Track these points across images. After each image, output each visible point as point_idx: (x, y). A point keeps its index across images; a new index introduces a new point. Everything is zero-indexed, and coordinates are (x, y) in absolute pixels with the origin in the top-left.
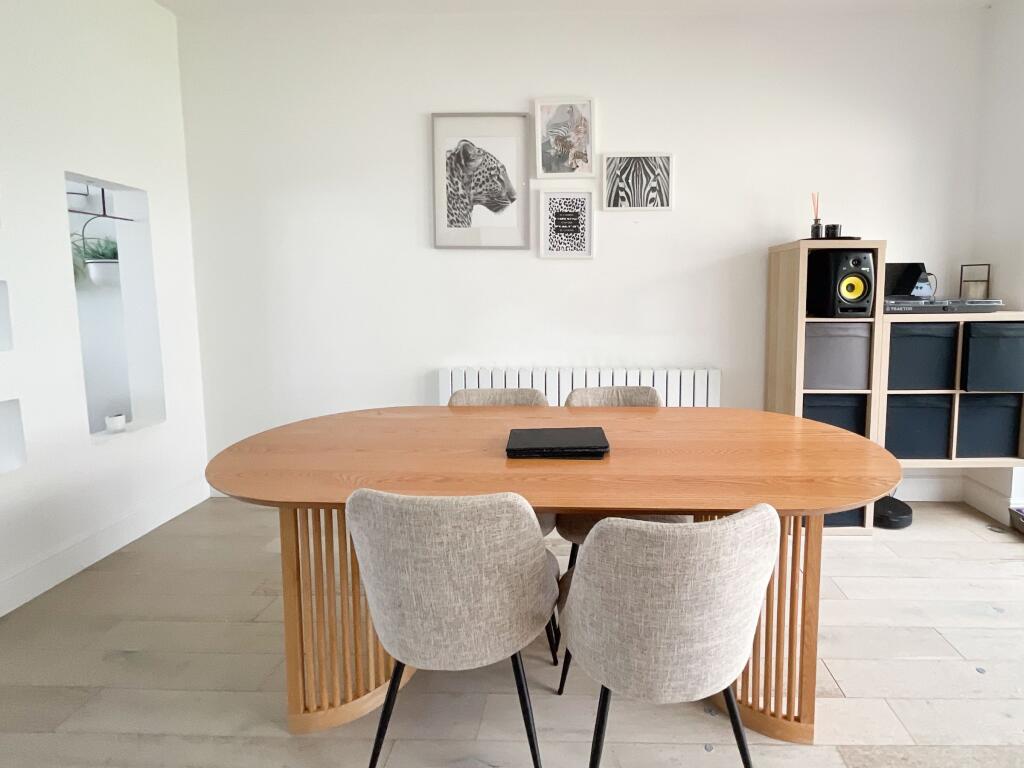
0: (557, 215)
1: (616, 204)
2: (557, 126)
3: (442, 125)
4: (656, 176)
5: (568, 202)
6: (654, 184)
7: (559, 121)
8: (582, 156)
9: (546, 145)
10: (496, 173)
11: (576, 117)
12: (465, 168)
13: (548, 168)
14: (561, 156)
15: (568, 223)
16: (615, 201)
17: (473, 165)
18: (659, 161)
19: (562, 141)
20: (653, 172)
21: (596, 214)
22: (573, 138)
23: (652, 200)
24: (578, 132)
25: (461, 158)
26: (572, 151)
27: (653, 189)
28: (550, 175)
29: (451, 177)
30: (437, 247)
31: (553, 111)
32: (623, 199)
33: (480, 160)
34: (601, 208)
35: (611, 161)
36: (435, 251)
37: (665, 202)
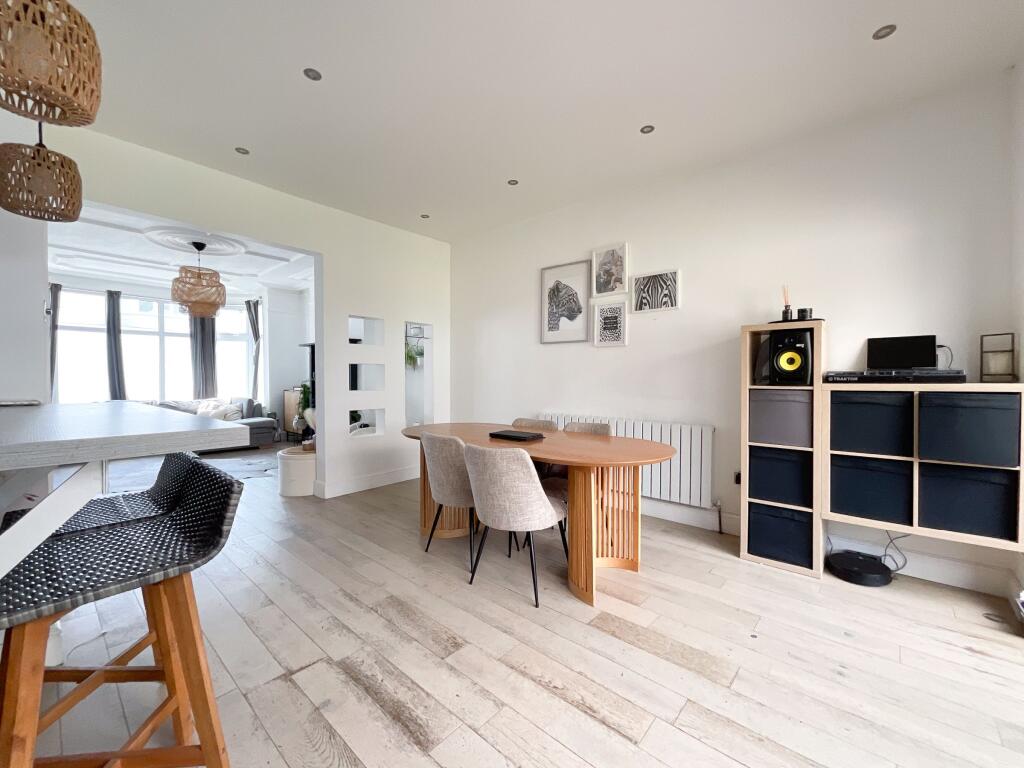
0: (605, 319)
1: (641, 309)
2: (605, 264)
3: (547, 274)
4: (667, 286)
5: (612, 310)
6: (666, 292)
7: (606, 260)
8: (619, 280)
9: (598, 276)
10: (573, 297)
11: (616, 257)
12: (557, 296)
13: (599, 291)
14: (608, 280)
15: (611, 324)
16: (640, 306)
17: (561, 294)
18: (669, 275)
19: (608, 273)
20: (665, 283)
21: (627, 316)
22: (614, 271)
23: (665, 303)
24: (616, 266)
25: (556, 291)
26: (613, 278)
27: (666, 295)
28: (600, 295)
29: (550, 303)
30: (542, 343)
31: (603, 256)
32: (645, 305)
33: (564, 291)
34: (631, 312)
35: (637, 280)
36: (541, 346)
37: (673, 303)
